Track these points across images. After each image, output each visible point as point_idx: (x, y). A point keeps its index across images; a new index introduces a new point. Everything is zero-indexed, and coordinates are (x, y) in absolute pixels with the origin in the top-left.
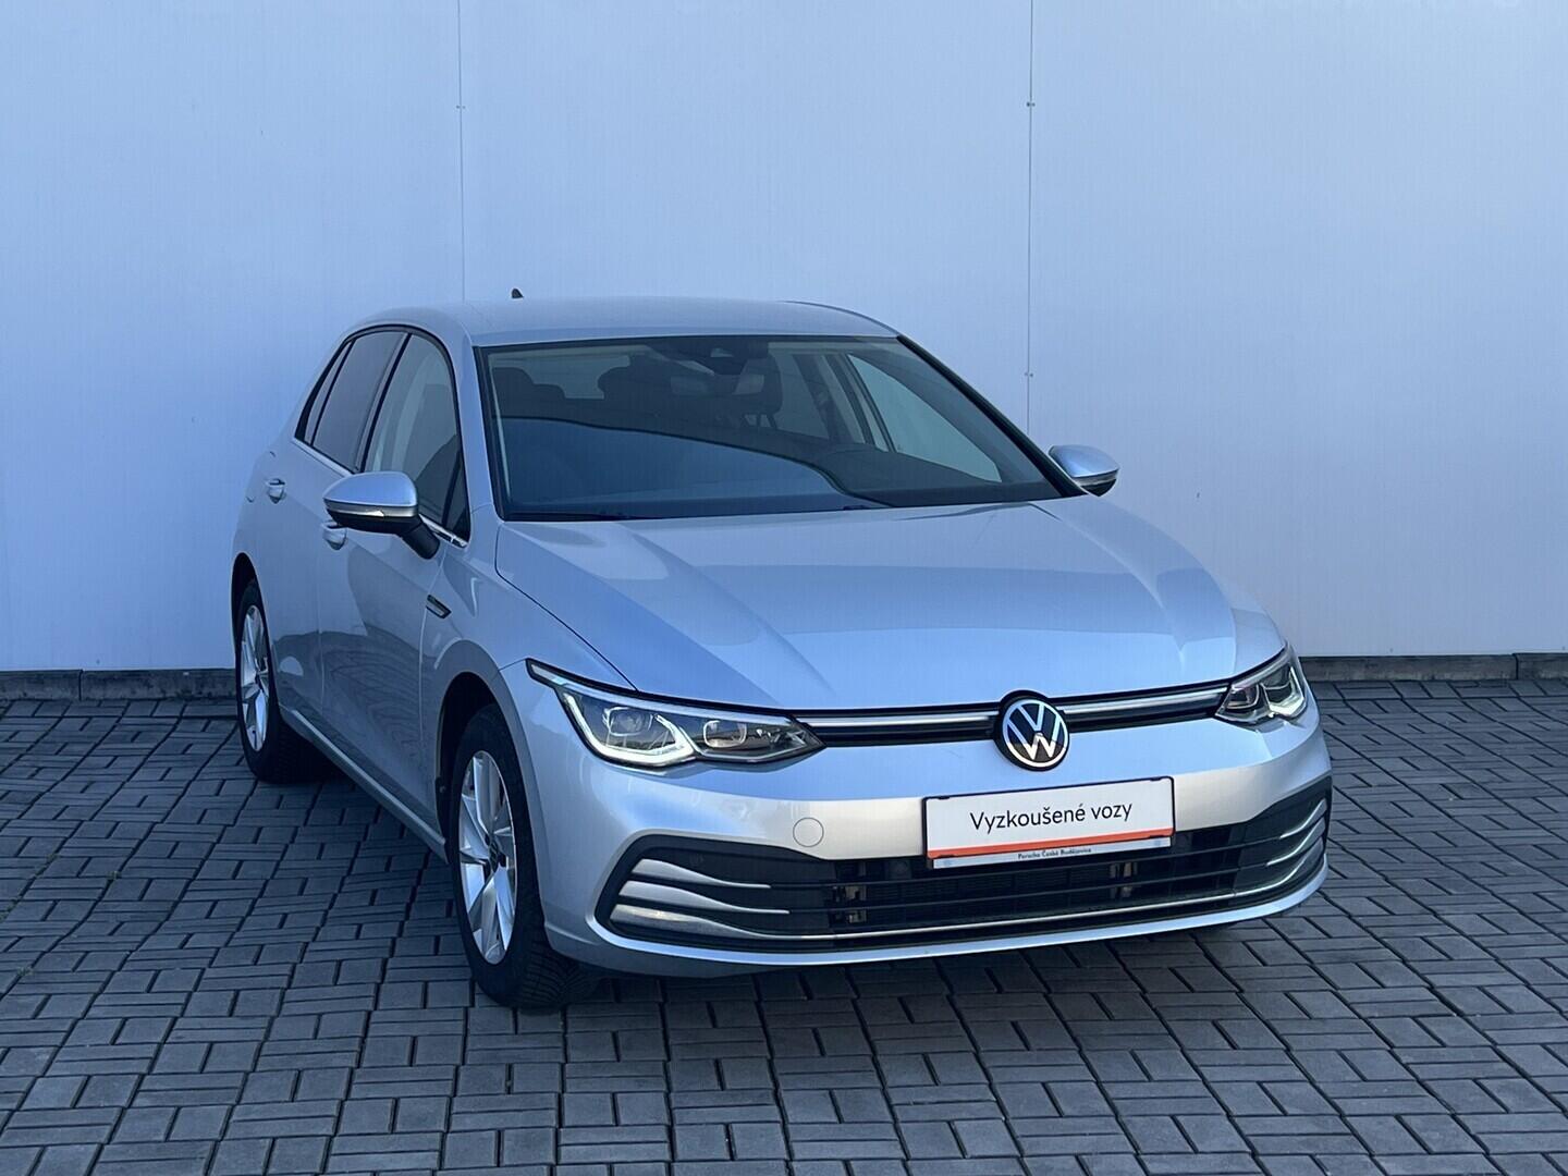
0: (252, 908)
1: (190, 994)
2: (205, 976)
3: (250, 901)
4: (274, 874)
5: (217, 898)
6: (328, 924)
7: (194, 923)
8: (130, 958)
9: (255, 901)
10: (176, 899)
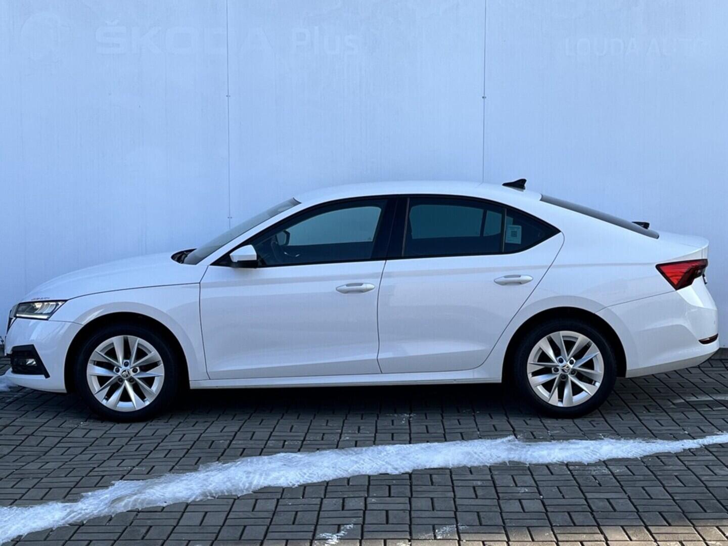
0: (84, 451)
1: (30, 489)
2: (42, 481)
3: (83, 448)
4: (102, 435)
5: (70, 446)
6: (111, 458)
7: (53, 457)
8: (14, 473)
9: (87, 447)
10: (53, 446)
